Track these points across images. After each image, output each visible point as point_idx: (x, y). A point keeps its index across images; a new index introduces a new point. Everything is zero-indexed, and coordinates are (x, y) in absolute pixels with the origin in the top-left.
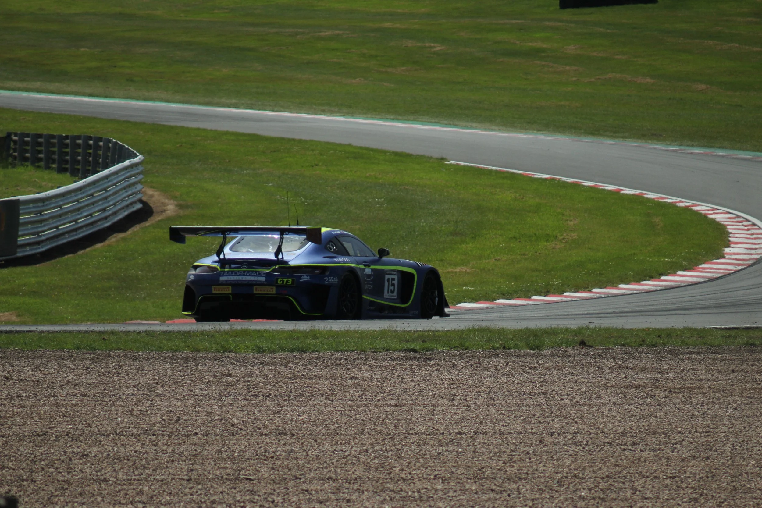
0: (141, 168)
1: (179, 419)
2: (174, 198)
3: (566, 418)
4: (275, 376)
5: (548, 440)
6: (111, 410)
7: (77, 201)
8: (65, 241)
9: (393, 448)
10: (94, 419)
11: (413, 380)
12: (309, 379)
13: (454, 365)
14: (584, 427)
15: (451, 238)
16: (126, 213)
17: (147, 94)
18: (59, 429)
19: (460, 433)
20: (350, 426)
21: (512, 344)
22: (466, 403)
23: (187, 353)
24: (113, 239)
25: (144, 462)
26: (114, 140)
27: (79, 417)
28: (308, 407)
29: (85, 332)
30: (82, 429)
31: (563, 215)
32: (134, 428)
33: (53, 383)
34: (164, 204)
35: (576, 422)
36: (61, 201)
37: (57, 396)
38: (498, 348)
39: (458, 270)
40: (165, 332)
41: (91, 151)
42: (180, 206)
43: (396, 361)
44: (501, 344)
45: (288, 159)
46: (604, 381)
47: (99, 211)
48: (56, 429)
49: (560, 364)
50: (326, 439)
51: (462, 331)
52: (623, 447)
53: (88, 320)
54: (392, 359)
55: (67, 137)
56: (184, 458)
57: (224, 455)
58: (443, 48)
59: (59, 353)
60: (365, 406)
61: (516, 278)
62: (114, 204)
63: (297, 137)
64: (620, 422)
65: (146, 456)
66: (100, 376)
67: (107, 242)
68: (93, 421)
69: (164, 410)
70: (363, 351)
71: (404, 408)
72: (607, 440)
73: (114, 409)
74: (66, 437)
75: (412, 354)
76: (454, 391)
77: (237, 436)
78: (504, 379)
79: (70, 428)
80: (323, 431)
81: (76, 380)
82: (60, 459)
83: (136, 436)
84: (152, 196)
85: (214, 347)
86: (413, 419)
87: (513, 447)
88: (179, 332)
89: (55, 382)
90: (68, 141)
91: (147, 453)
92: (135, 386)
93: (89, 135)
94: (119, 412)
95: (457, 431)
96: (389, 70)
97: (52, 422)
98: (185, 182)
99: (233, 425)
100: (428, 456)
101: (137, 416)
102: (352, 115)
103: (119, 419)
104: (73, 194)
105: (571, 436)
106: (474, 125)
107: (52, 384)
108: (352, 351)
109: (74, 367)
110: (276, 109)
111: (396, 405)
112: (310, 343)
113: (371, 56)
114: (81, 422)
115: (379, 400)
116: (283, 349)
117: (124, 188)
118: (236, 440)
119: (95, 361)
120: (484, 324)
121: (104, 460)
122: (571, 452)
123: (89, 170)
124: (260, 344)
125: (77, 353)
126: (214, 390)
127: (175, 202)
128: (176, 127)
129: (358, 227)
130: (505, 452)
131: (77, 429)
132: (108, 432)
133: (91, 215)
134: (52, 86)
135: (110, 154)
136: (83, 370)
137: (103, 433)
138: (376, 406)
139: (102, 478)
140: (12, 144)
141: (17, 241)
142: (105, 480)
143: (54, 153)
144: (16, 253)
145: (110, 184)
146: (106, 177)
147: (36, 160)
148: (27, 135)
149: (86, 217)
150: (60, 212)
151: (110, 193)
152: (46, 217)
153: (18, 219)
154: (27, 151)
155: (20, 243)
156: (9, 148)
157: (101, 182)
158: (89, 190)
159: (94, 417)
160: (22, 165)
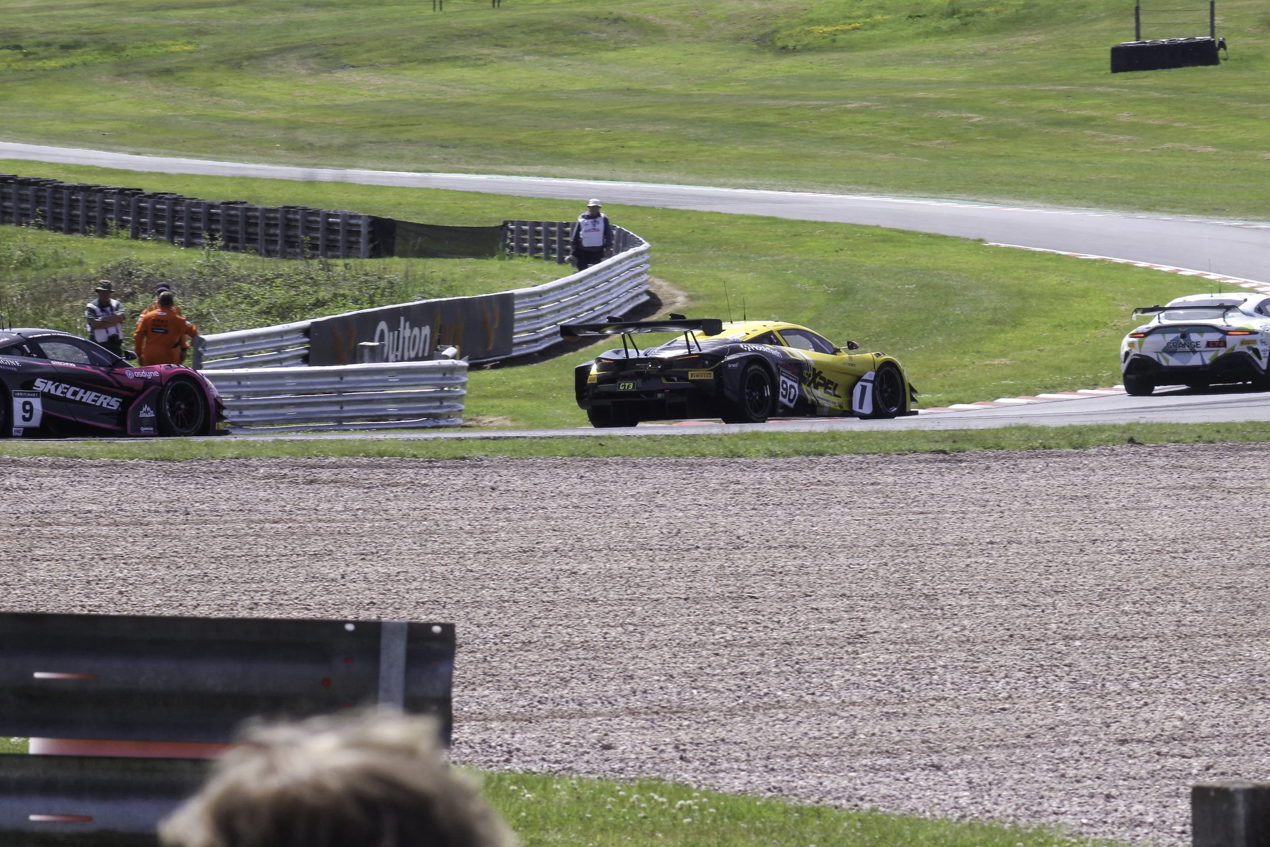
0: (647, 257)
1: (679, 532)
2: (684, 288)
3: (1110, 524)
4: (787, 483)
5: (1090, 548)
7: (577, 294)
9: (916, 561)
11: (941, 485)
12: (826, 485)
13: (988, 468)
14: (1131, 533)
15: (989, 326)
16: (631, 306)
17: (656, 176)
18: (547, 544)
19: (991, 543)
20: (868, 537)
21: (1053, 443)
22: (999, 509)
23: (692, 459)
25: (638, 580)
27: (570, 531)
28: (823, 516)
29: (581, 437)
30: (572, 544)
31: (1114, 299)
32: (629, 542)
33: (544, 494)
34: (674, 296)
35: (1122, 529)
36: (560, 294)
37: (546, 508)
38: (1037, 448)
39: (996, 362)
40: (668, 436)
42: (691, 298)
43: (923, 464)
44: (1041, 444)
45: (809, 243)
46: (1156, 482)
47: (601, 305)
48: (543, 545)
49: (1107, 464)
50: (841, 552)
51: (998, 430)
52: (1173, 555)
54: (919, 462)
56: (682, 575)
57: (727, 571)
58: (982, 118)
59: (551, 461)
60: (887, 514)
61: (1060, 370)
62: (618, 297)
63: (819, 219)
64: (1171, 527)
65: (640, 573)
66: (595, 485)
69: (663, 521)
70: (887, 454)
71: (931, 516)
72: (1155, 548)
73: (608, 521)
74: (555, 553)
75: (941, 456)
76: (987, 496)
77: (743, 550)
78: (1043, 482)
79: (560, 543)
80: (839, 543)
81: (569, 490)
82: (546, 578)
83: (632, 551)
84: (660, 287)
85: (722, 452)
86: (940, 528)
87: (1050, 557)
88: (683, 436)
89: (546, 492)
91: (642, 569)
92: (632, 496)
94: (615, 524)
95: (988, 540)
96: (923, 143)
97: (540, 537)
98: (697, 271)
99: (738, 538)
100: (955, 569)
101: (633, 528)
102: (881, 193)
103: (613, 533)
104: (574, 286)
105: (1115, 544)
106: (1017, 202)
107: (542, 495)
108: (874, 454)
109: (567, 476)
110: (797, 189)
111: (922, 513)
112: (827, 447)
113: (903, 129)
114: (571, 536)
115: (902, 508)
116: (797, 453)
117: (629, 279)
118: (742, 553)
119: (590, 469)
120: (1022, 422)
121: (594, 578)
122: (1115, 562)
124: (772, 448)
125: (571, 461)
126: (721, 499)
127: (686, 294)
128: (688, 211)
129: (885, 316)
130: (1041, 563)
131: (566, 544)
132: (601, 547)
133: (592, 309)
136: (577, 479)
137: (595, 548)
138: (899, 514)
139: (591, 597)
140: (509, 233)
141: (512, 339)
142: (594, 600)
143: (554, 242)
144: (511, 352)
145: (613, 274)
146: (609, 267)
147: (535, 251)
148: (525, 223)
149: (587, 311)
150: (559, 307)
151: (613, 284)
152: (544, 312)
153: (513, 315)
154: (525, 241)
155: (515, 341)
156: (505, 238)
157: (604, 273)
158: (590, 282)
159: (587, 530)
160: (520, 256)
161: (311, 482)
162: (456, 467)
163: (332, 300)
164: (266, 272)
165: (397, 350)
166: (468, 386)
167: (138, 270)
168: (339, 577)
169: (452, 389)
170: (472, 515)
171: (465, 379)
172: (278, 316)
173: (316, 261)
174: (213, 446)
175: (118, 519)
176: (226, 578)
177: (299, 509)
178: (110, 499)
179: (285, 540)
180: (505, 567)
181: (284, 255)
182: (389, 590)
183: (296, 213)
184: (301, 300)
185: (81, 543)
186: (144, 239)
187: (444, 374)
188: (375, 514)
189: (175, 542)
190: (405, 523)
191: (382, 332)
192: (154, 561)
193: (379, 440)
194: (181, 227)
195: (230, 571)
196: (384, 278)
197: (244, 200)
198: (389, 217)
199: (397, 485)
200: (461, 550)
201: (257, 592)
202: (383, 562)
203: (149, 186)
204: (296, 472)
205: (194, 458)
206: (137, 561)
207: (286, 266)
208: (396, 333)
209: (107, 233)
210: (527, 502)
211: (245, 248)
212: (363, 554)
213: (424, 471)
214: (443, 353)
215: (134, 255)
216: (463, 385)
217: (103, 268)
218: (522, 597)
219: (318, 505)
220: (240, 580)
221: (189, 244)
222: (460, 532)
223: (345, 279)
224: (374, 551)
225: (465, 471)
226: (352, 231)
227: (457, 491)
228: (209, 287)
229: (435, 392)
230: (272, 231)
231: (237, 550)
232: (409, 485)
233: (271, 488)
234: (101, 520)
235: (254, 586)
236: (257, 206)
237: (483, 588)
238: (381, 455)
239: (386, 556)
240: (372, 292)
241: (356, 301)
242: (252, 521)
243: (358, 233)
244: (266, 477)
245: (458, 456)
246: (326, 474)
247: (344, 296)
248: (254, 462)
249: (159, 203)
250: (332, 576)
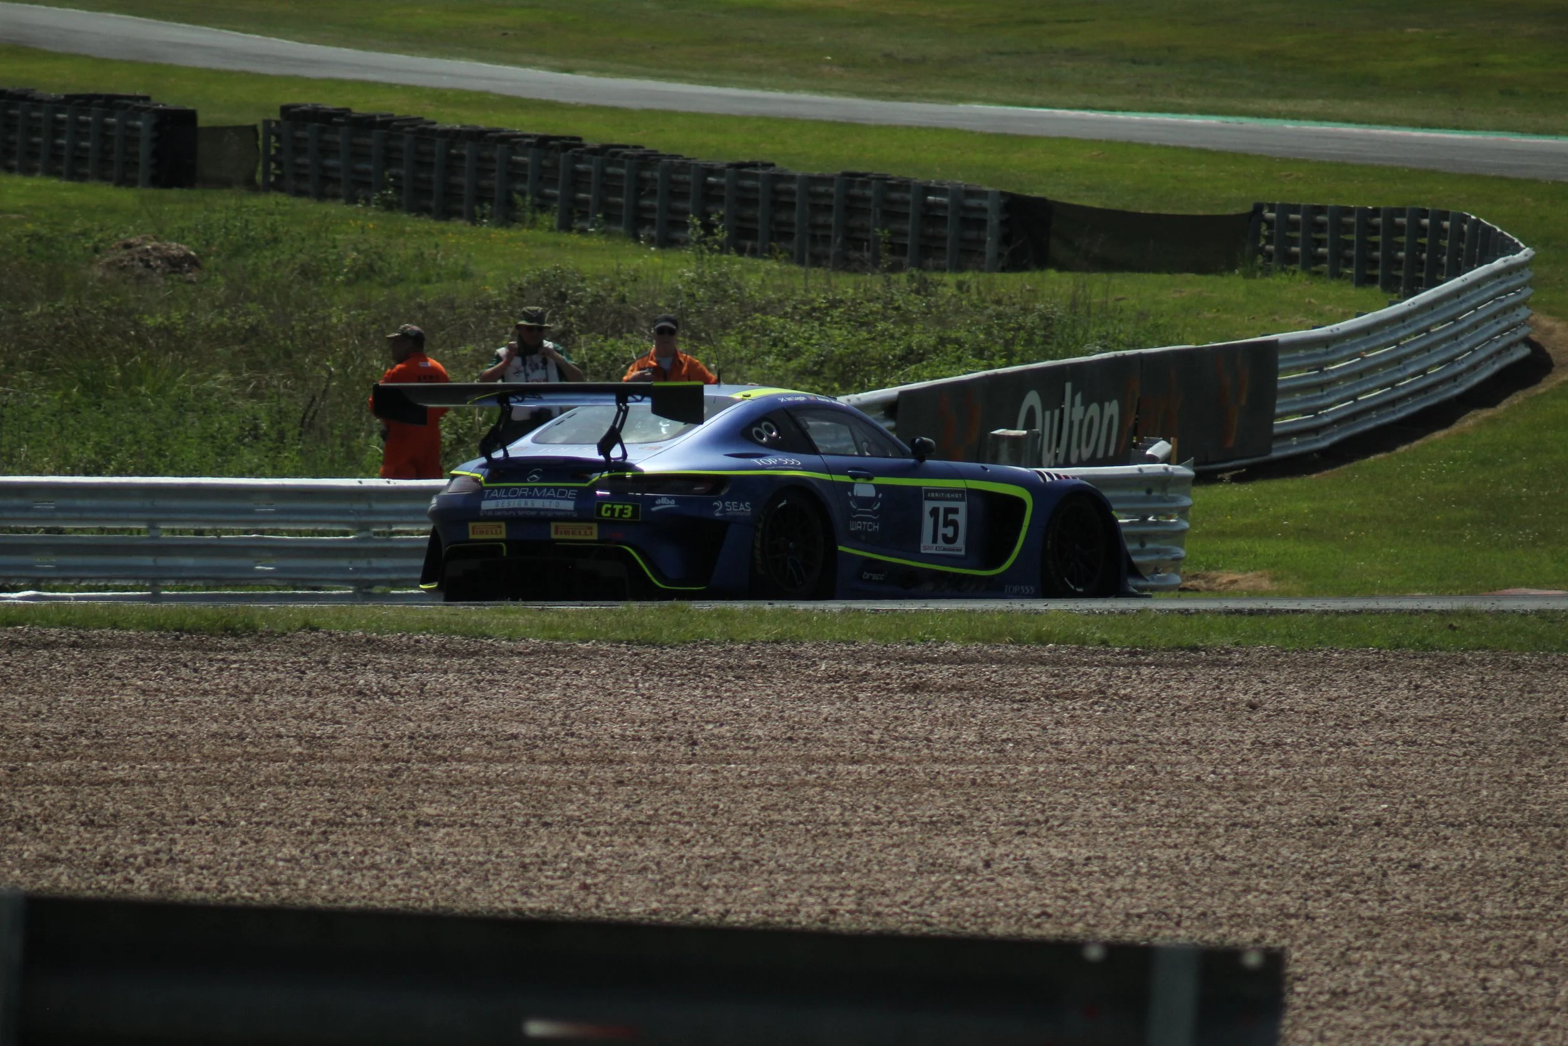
0: (1528, 274)
6: (1467, 774)
7: (1396, 343)
8: (1370, 426)
10: (1432, 792)
16: (1496, 367)
18: (1361, 812)
24: (1469, 422)
26: (1473, 217)
27: (1402, 788)
29: (1413, 612)
30: (1406, 813)
33: (1348, 717)
36: (1364, 342)
37: (1355, 744)
41: (1425, 240)
47: (1440, 364)
48: (1354, 812)
53: (1418, 588)
55: (1376, 212)
59: (1359, 657)
62: (1472, 349)
66: (1442, 703)
67: (1455, 428)
68: (1431, 796)
74: (1376, 829)
79: (1384, 810)
81: (1394, 710)
82: (1363, 873)
84: (1549, 331)
89: (1350, 714)
90: (1378, 220)
93: (1420, 207)
97: (1346, 797)
103: (1484, 793)
104: (1387, 329)
107: (1345, 720)
109: (1389, 684)
114: (1405, 797)
117: (1493, 316)
119: (1432, 673)
121: (1454, 876)
123: (1421, 279)
125: (1396, 656)
131: (1397, 813)
132: (1462, 819)
133: (1423, 372)
134: (1345, 108)
135: (1464, 246)
136: (1409, 690)
137: (1452, 820)
139: (1450, 912)
140: (1264, 227)
141: (1272, 426)
142: (1457, 918)
143: (1349, 244)
144: (1270, 451)
145: (1464, 306)
146: (1457, 293)
147: (1311, 261)
148: (1295, 209)
149: (1413, 375)
150: (1362, 367)
151: (1465, 324)
152: (1334, 376)
153: (1275, 381)
154: (1294, 242)
155: (1276, 430)
156: (1257, 235)
157: (1446, 304)
158: (1422, 320)
159: (1433, 787)
160: (1283, 270)
161: (915, 688)
162: (1182, 665)
163: (935, 349)
164: (813, 295)
165: (1058, 445)
166: (1190, 513)
167: (578, 289)
168: (980, 865)
169: (1162, 519)
170: (1216, 755)
171: (1187, 501)
172: (835, 380)
173: (903, 277)
174: (733, 618)
175: (567, 752)
176: (772, 864)
177: (896, 739)
178: (549, 714)
179: (875, 795)
180: (1284, 852)
181: (845, 264)
182: (1074, 891)
183: (865, 184)
184: (875, 350)
185: (503, 793)
186: (583, 231)
187: (1149, 491)
188: (1037, 749)
189: (677, 795)
190: (1094, 768)
191: (1031, 411)
192: (640, 829)
193: (1037, 613)
194: (651, 209)
195: (779, 851)
196: (1033, 311)
197: (769, 160)
198: (1036, 194)
199: (1074, 696)
200: (1200, 820)
201: (831, 889)
202: (1059, 839)
203: (594, 133)
204: (887, 670)
205: (698, 641)
206: (608, 829)
207: (846, 285)
208: (1057, 412)
209: (514, 220)
210: (1318, 729)
211: (771, 251)
212: (1019, 823)
213: (1121, 672)
214: (1149, 452)
215: (570, 261)
216: (1183, 512)
217: (511, 284)
218: (1321, 909)
219: (932, 732)
220: (799, 868)
221: (667, 242)
222: (1197, 785)
223: (957, 311)
224: (1040, 817)
225: (1199, 672)
226: (972, 221)
227: (1186, 709)
228: (708, 322)
229: (1131, 524)
230: (821, 219)
231: (789, 812)
232: (1095, 698)
233: (841, 698)
234: (536, 752)
235: (826, 879)
236: (792, 171)
237: (1247, 890)
238: (1041, 640)
239: (1064, 829)
240: (1010, 335)
241: (979, 353)
242: (813, 760)
243: (981, 224)
244: (830, 679)
245: (1185, 644)
246: (941, 674)
247: (957, 342)
248: (808, 649)
249: (611, 164)
250: (966, 862)
